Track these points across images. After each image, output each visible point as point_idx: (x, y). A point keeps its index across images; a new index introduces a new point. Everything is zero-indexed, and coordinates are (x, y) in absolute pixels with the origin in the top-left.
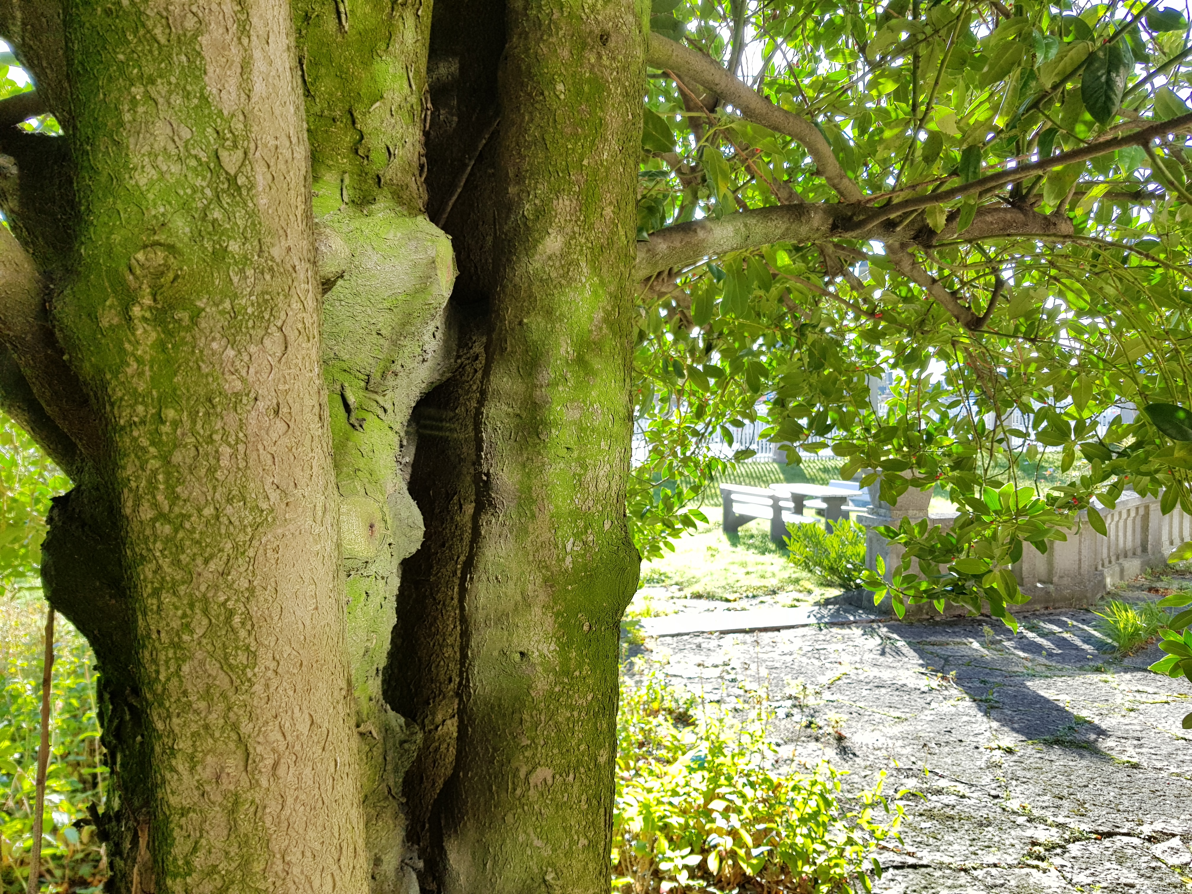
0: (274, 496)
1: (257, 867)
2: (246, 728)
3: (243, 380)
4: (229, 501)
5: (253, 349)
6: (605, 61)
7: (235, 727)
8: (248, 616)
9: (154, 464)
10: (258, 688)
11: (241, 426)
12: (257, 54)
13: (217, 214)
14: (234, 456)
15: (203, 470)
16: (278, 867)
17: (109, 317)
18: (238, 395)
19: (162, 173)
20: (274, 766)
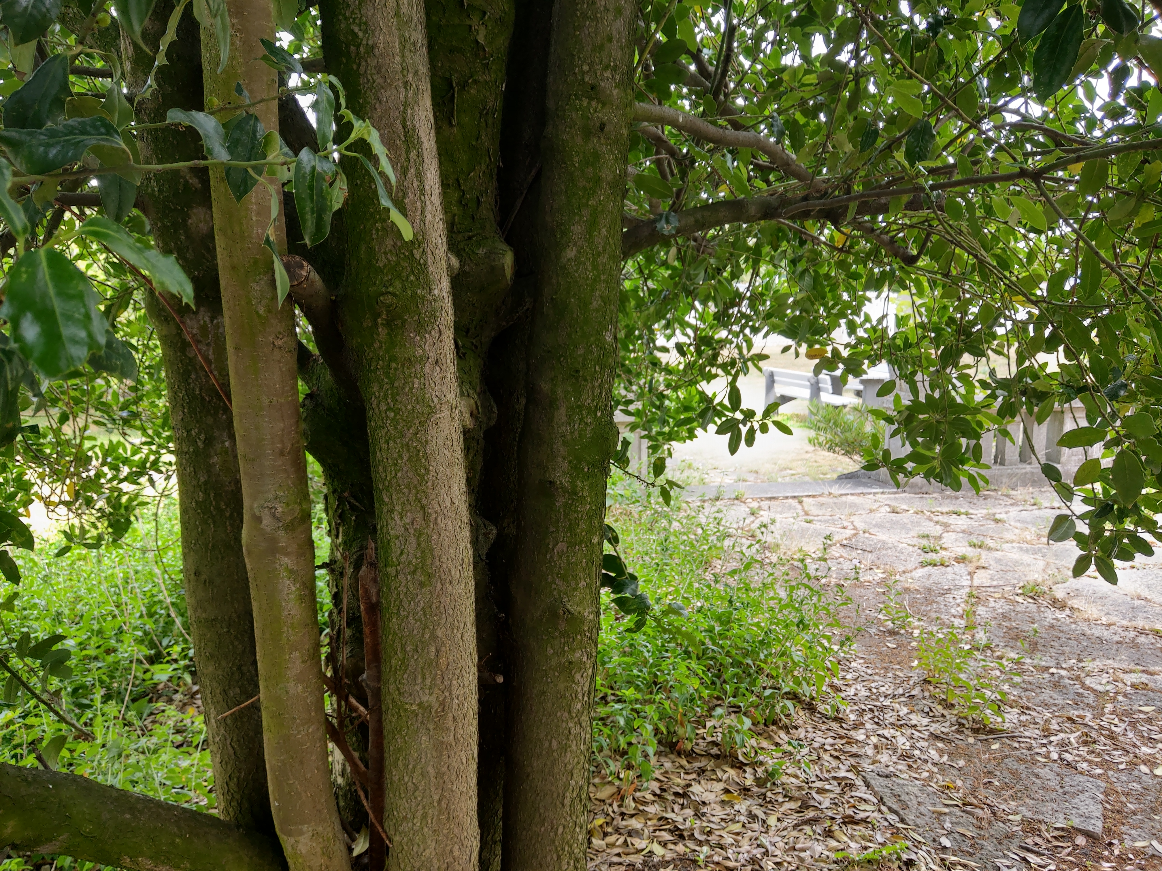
0: (436, 400)
1: (428, 563)
2: (424, 501)
3: (423, 350)
4: (418, 403)
5: (427, 336)
6: (603, 141)
7: (420, 501)
8: (425, 453)
9: (387, 387)
10: (429, 484)
11: (422, 369)
12: (428, 202)
13: (412, 278)
14: (419, 383)
15: (407, 389)
16: (437, 563)
17: (367, 323)
18: (421, 357)
19: (390, 261)
20: (436, 519)
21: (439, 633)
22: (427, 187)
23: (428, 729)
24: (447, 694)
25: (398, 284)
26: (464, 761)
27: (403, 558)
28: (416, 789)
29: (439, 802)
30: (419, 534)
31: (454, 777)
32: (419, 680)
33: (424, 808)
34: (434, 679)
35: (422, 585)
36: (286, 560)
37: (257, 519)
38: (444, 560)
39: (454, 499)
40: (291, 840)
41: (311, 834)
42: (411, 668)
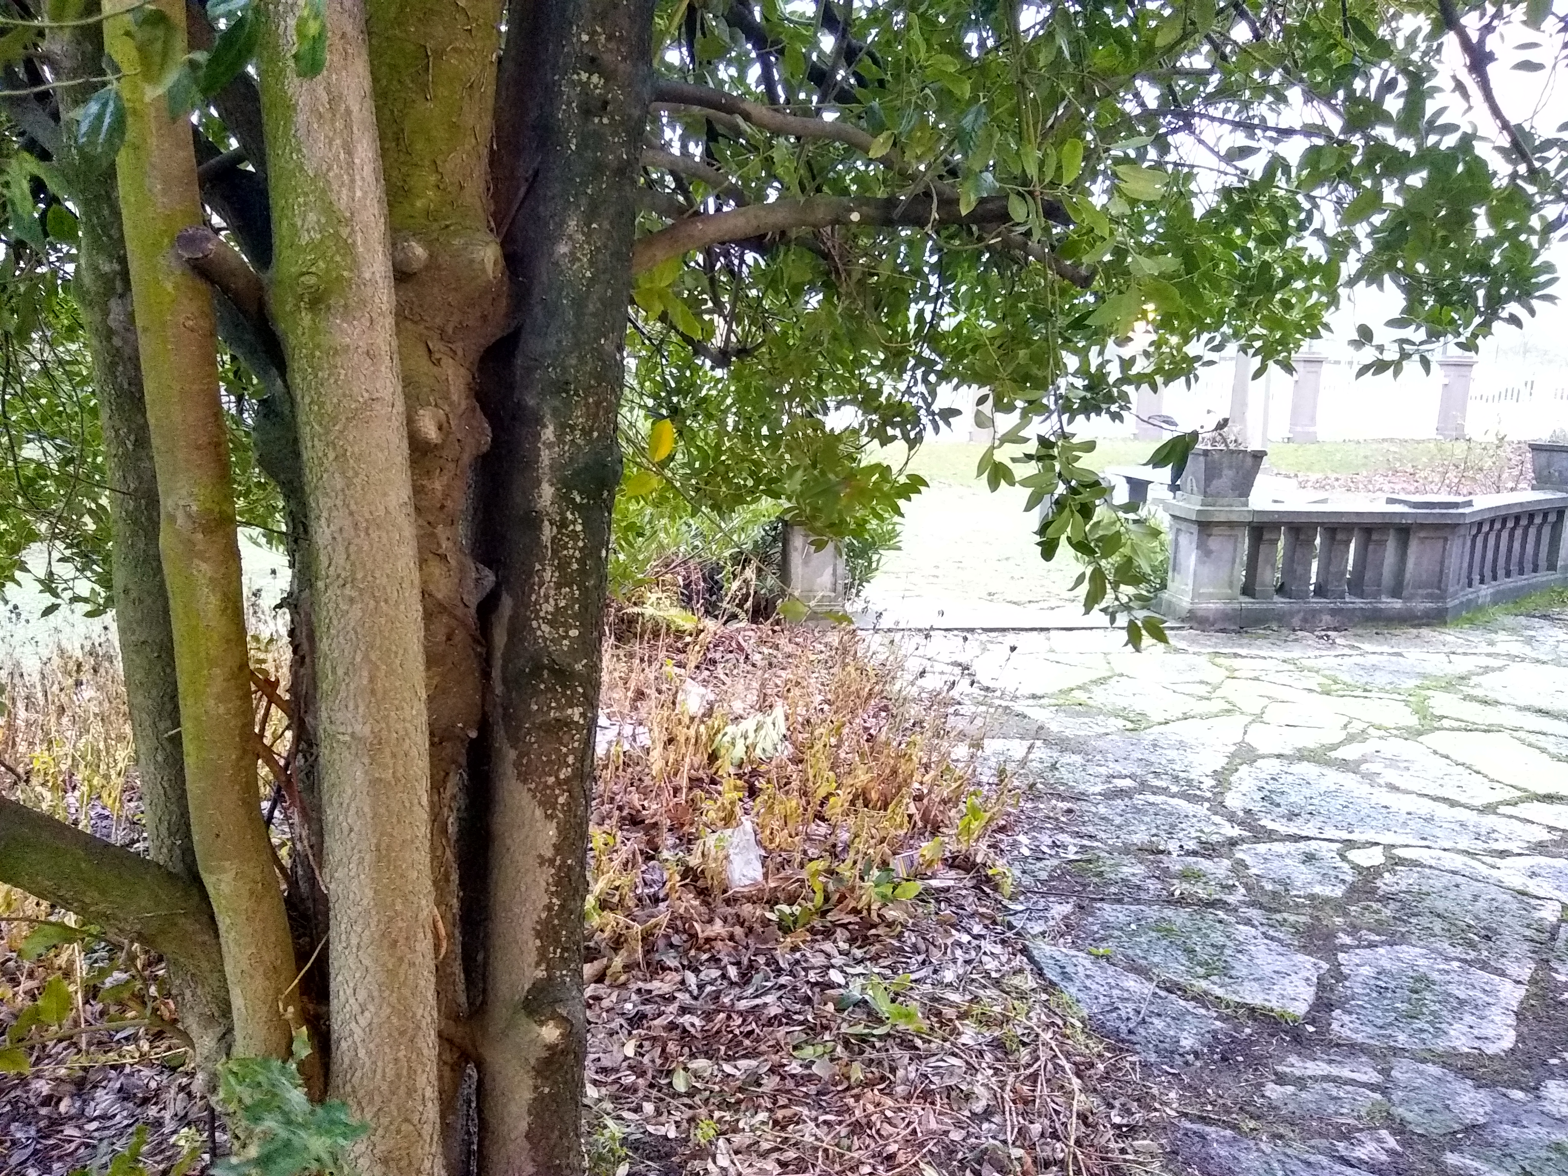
1: (359, 576)
2: (353, 507)
3: (350, 338)
4: (344, 395)
5: (356, 323)
7: (348, 506)
8: (353, 453)
9: (310, 377)
10: (359, 489)
11: (350, 360)
12: (357, 177)
13: (338, 258)
14: (346, 374)
15: (332, 381)
16: (370, 578)
17: (289, 307)
18: (348, 346)
19: (312, 239)
20: (367, 529)
22: (357, 161)
23: (362, 763)
24: (384, 726)
25: (322, 264)
26: (407, 805)
27: (332, 570)
28: (351, 830)
30: (348, 544)
31: (394, 820)
32: (351, 706)
33: (360, 852)
35: (352, 600)
36: (204, 566)
37: (172, 518)
38: (377, 574)
39: (391, 509)
40: (214, 878)
41: (234, 872)
42: (343, 694)
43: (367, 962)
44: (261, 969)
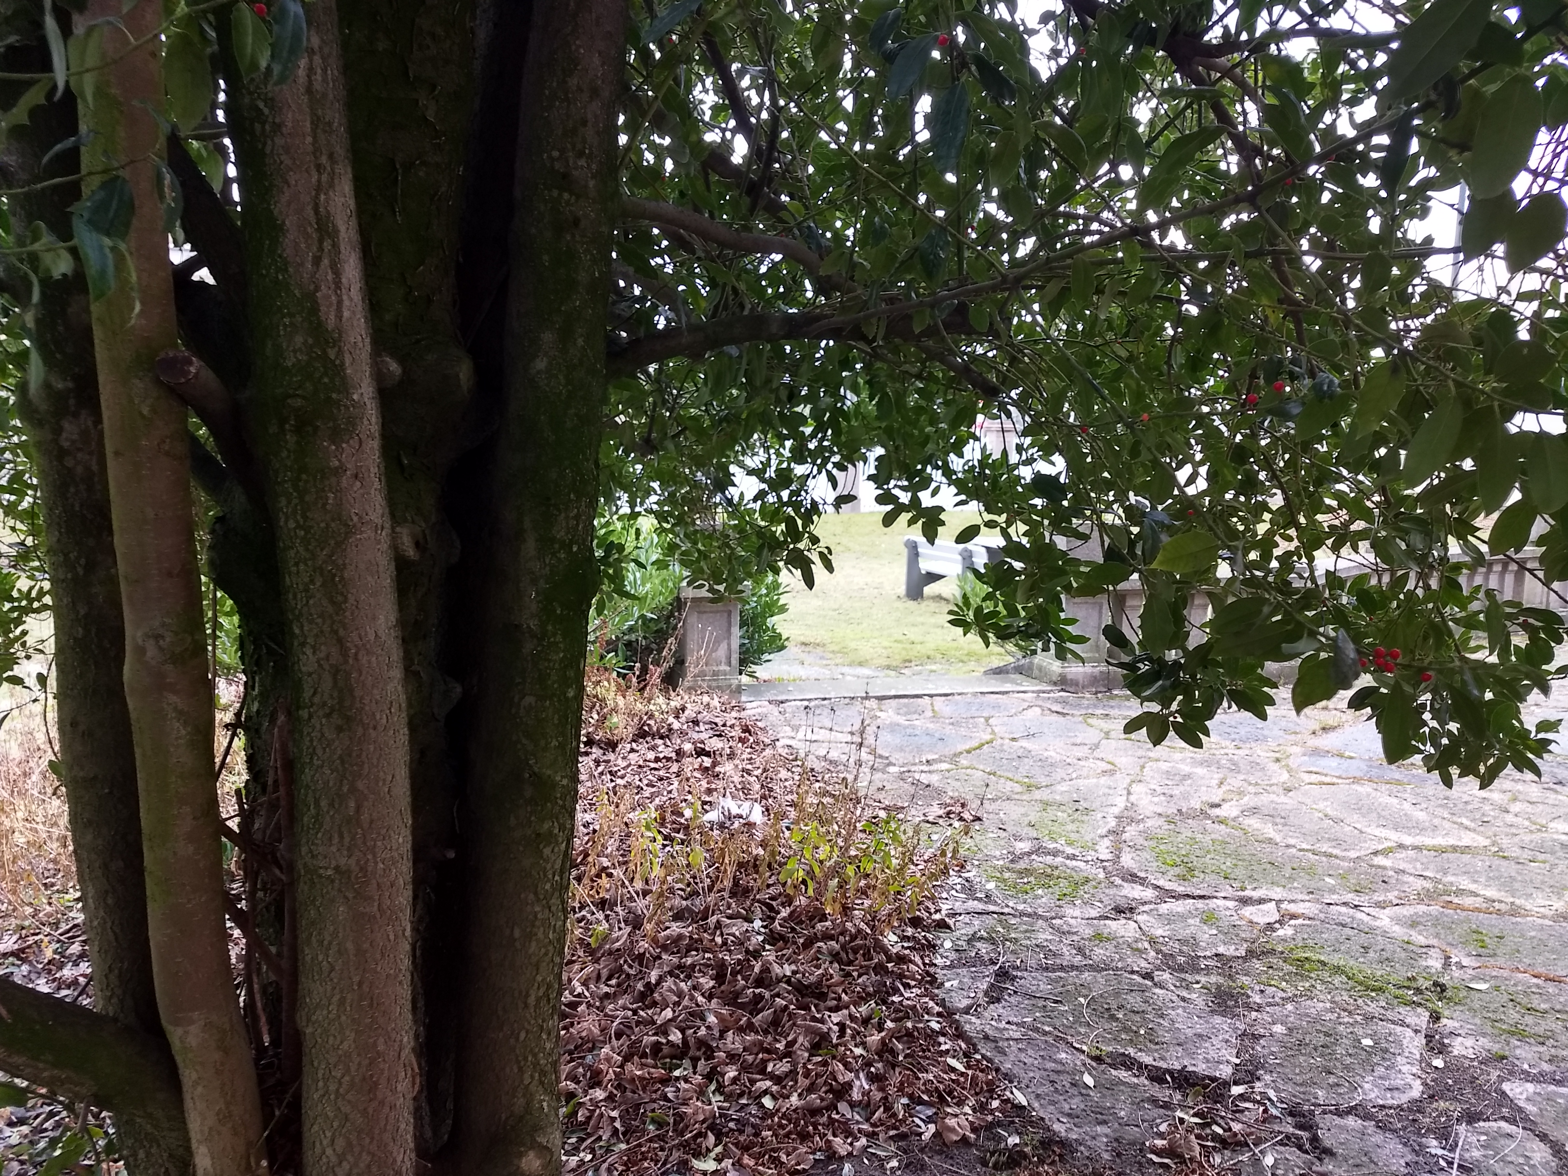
0: (355, 519)
1: (348, 704)
2: (342, 632)
3: (339, 461)
4: (333, 520)
5: (344, 445)
6: (578, 238)
7: (336, 632)
8: (342, 578)
9: (295, 501)
10: (348, 614)
11: (338, 483)
12: (345, 297)
13: (326, 380)
14: (335, 498)
15: (320, 505)
16: (358, 705)
17: (273, 429)
18: (337, 468)
19: (299, 361)
20: (356, 654)
21: (360, 785)
22: (344, 280)
23: (346, 897)
24: (370, 857)
25: (308, 384)
26: (392, 937)
27: (316, 700)
28: (332, 969)
29: (360, 984)
30: (336, 671)
31: (378, 956)
32: (336, 840)
33: (342, 992)
34: (353, 838)
35: (340, 729)
36: (174, 699)
37: (141, 651)
38: (366, 701)
39: (380, 633)
40: (179, 1031)
41: (202, 1023)
42: (326, 826)
43: (347, 1109)
44: (230, 1125)
